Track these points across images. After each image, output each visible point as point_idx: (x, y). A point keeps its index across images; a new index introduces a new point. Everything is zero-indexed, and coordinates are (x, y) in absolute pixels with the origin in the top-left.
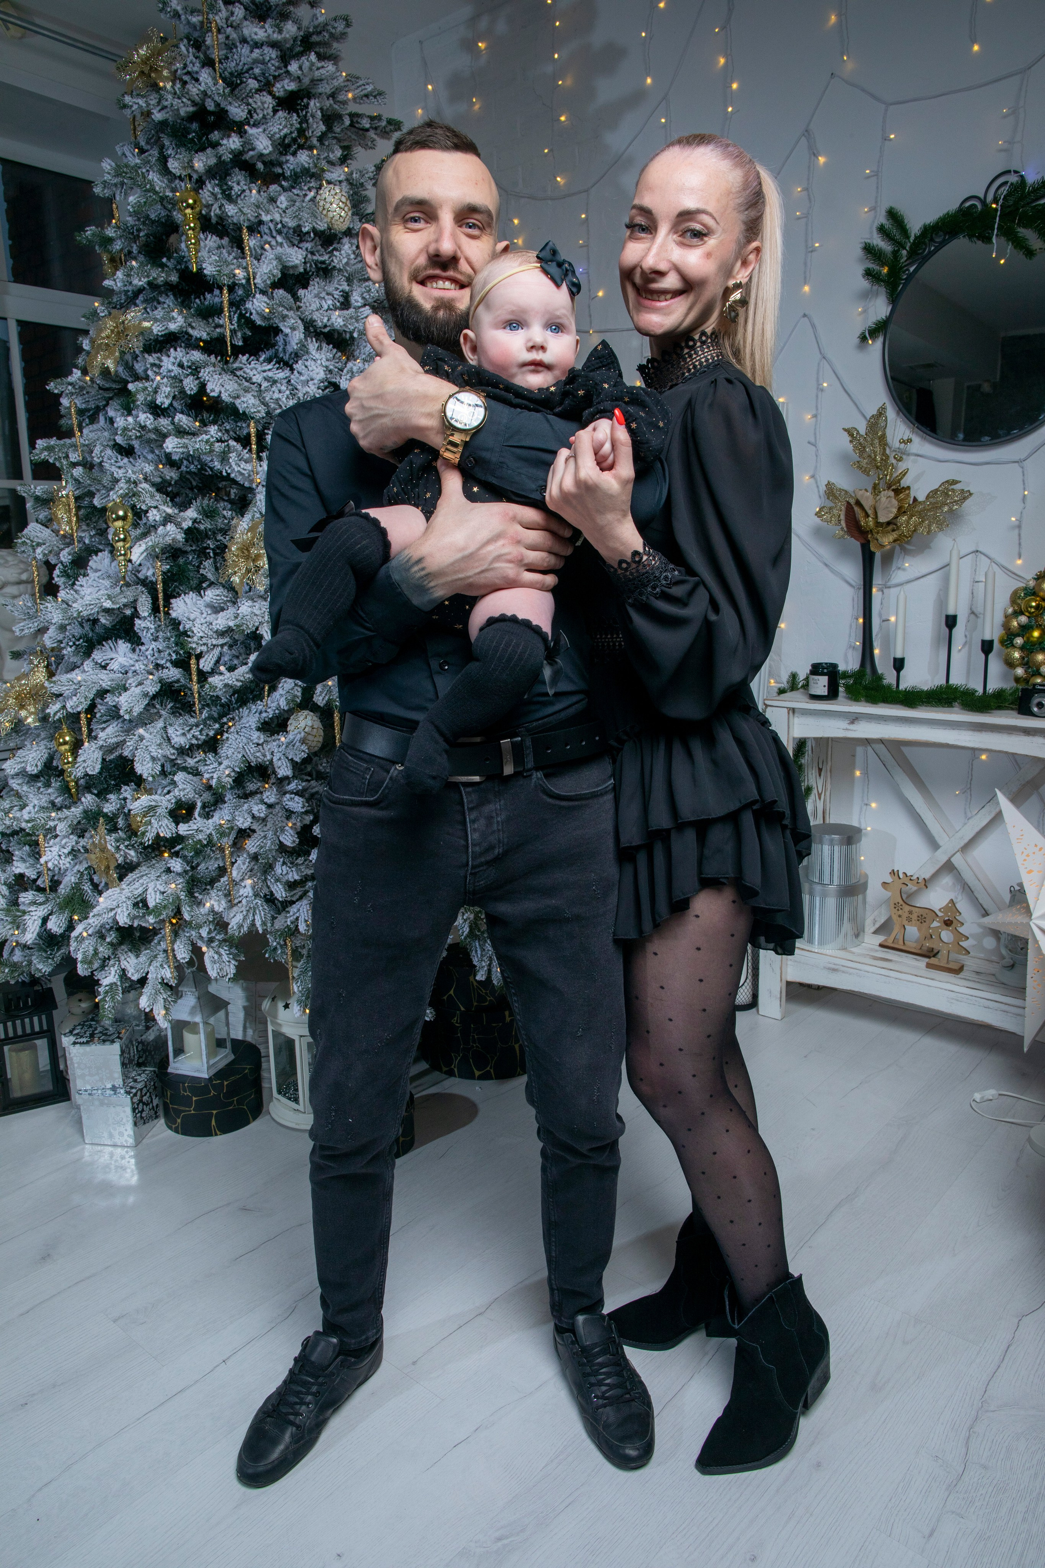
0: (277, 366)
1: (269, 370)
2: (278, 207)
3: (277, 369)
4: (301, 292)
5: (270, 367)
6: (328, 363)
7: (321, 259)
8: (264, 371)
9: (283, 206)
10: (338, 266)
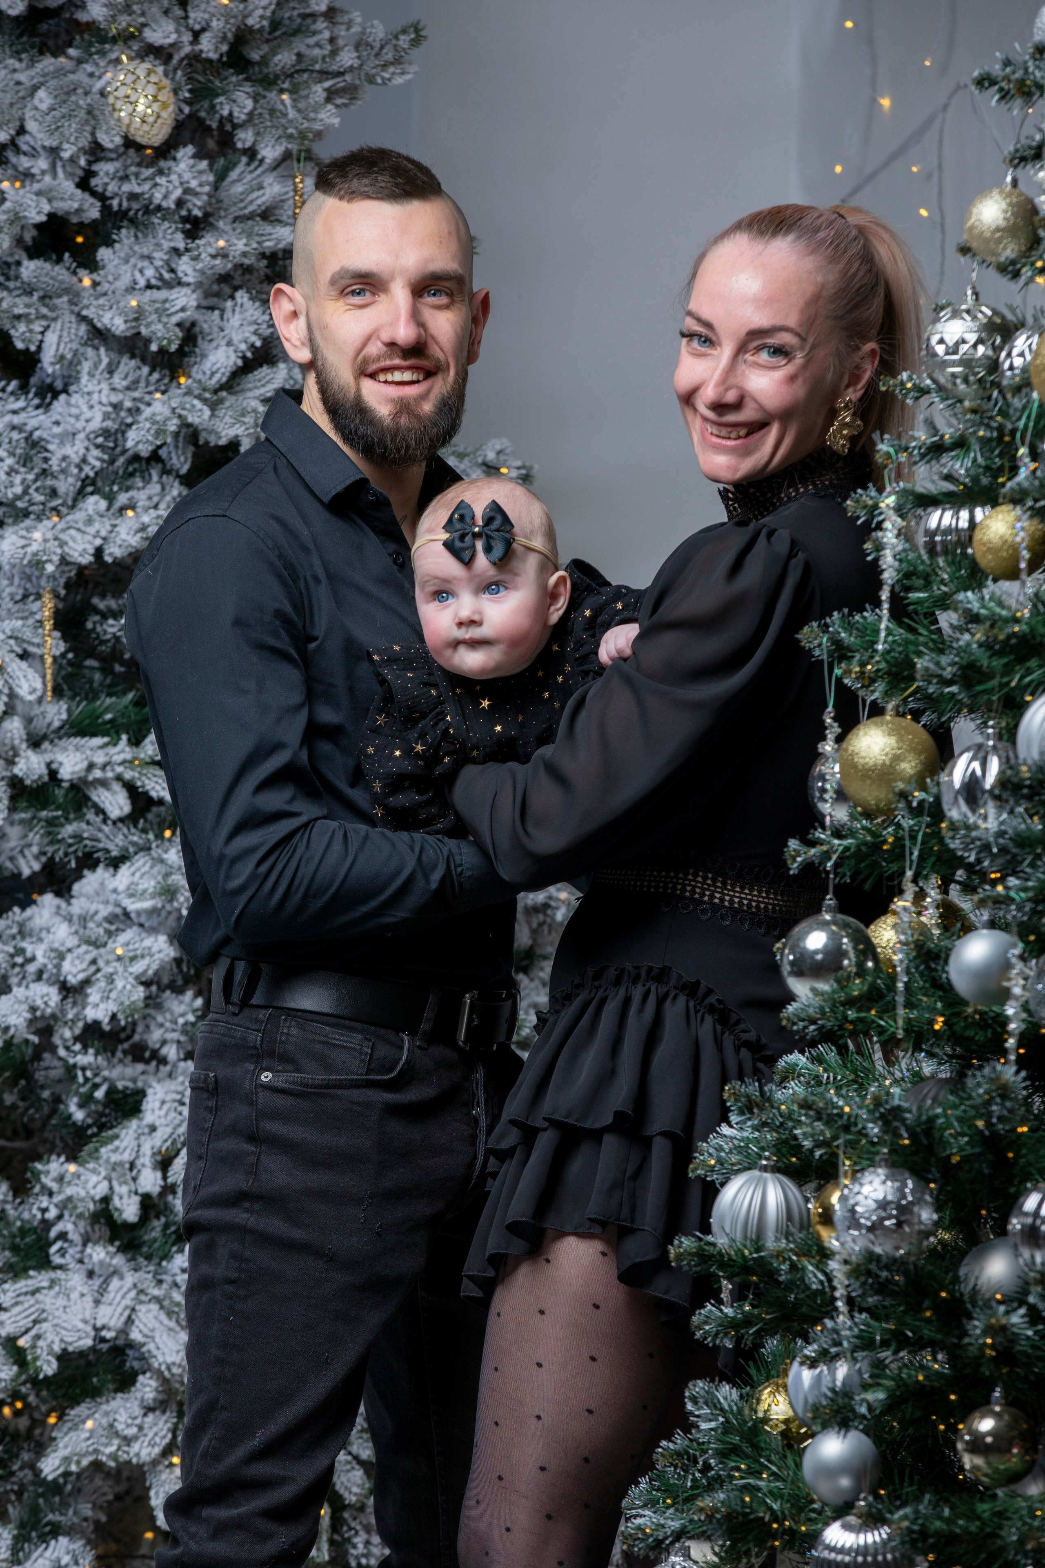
0: (36, 401)
1: (24, 409)
2: (36, 108)
3: (37, 407)
4: (103, 253)
5: (21, 404)
6: (115, 398)
7: (137, 190)
8: (15, 412)
9: (44, 107)
10: (164, 204)
